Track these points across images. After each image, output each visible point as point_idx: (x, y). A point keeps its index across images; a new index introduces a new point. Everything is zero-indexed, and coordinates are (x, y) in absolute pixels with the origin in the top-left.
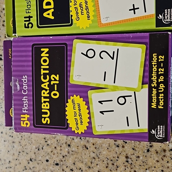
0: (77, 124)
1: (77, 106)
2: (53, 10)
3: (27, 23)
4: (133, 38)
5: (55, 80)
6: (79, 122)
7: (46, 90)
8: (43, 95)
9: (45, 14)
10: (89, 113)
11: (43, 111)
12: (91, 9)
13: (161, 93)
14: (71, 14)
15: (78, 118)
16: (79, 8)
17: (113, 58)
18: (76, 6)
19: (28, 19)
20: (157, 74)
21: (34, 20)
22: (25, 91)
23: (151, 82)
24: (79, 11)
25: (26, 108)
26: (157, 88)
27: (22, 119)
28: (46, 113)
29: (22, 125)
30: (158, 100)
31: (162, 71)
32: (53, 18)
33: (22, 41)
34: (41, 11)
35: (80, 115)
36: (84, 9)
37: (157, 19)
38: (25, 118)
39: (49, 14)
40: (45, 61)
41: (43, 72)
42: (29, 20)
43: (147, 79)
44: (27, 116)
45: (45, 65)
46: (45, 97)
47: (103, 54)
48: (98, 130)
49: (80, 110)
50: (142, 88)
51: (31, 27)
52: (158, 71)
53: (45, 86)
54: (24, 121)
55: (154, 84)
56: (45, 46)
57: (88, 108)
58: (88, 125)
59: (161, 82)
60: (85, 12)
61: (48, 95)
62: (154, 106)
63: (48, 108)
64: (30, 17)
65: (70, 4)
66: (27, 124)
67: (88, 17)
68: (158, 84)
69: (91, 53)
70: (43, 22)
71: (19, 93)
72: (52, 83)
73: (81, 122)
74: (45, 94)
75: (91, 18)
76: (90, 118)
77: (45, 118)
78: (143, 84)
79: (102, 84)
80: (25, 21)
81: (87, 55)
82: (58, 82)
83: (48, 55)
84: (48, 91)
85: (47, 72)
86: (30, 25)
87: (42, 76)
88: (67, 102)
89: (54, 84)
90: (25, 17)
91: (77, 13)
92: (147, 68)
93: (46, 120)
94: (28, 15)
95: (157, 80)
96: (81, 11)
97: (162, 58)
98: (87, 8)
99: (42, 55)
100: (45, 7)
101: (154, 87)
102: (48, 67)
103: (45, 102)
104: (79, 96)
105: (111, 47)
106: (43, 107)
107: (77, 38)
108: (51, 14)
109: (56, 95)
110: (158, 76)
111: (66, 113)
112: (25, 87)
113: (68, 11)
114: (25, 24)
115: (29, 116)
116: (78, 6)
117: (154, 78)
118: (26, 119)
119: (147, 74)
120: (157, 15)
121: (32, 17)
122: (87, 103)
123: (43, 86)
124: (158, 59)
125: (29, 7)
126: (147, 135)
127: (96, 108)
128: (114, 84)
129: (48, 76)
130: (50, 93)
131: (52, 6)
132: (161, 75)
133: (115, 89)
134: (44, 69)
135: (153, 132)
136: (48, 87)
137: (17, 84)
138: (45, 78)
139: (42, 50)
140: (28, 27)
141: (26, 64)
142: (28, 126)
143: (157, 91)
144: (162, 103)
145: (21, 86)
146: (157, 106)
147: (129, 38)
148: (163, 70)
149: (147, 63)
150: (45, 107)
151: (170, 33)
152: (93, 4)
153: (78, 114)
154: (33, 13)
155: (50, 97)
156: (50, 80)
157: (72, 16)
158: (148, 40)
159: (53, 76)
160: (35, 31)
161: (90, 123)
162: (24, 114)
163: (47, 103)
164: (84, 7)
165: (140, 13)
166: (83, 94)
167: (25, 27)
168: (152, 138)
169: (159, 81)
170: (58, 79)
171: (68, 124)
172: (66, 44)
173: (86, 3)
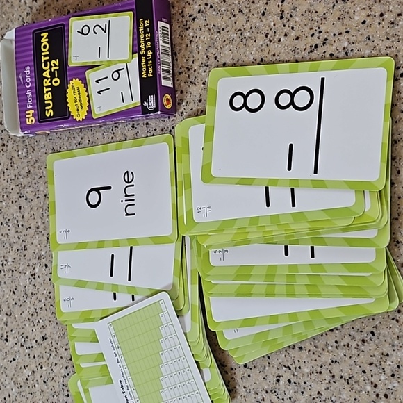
0: (78, 110)
1: (76, 89)
4: (122, 6)
5: (55, 66)
6: (79, 108)
7: (48, 78)
8: (45, 85)
10: (88, 96)
11: (46, 102)
13: (150, 60)
15: (78, 103)
17: (105, 31)
20: (145, 40)
22: (28, 84)
23: (140, 49)
25: (30, 103)
26: (145, 55)
27: (27, 116)
28: (49, 105)
29: (28, 123)
30: (147, 67)
35: (80, 100)
38: (29, 114)
40: (45, 47)
41: (44, 59)
43: (136, 49)
45: (45, 51)
46: (47, 87)
47: (97, 29)
48: (98, 113)
49: (79, 94)
50: (133, 58)
52: (145, 38)
53: (46, 74)
54: (29, 118)
55: (143, 52)
56: (44, 30)
57: (87, 91)
58: (87, 109)
59: (149, 49)
61: (50, 84)
62: (144, 75)
63: (51, 98)
66: (32, 121)
68: (146, 50)
69: (85, 30)
71: (24, 87)
72: (53, 69)
73: (82, 108)
74: (46, 83)
76: (89, 101)
77: (48, 110)
78: (133, 53)
79: (96, 60)
81: (82, 33)
82: (57, 68)
83: (47, 40)
84: (49, 80)
85: (48, 58)
87: (43, 64)
88: (68, 88)
89: (54, 70)
92: (136, 36)
93: (49, 113)
95: (145, 47)
97: (147, 22)
99: (42, 41)
101: (143, 55)
102: (48, 53)
103: (47, 92)
104: (77, 79)
105: (103, 20)
106: (46, 99)
107: (72, 17)
109: (57, 82)
110: (146, 42)
111: (67, 100)
112: (28, 79)
115: (33, 111)
117: (142, 46)
118: (31, 115)
119: (136, 42)
122: (86, 86)
123: (44, 74)
124: (144, 24)
126: (140, 108)
127: (94, 88)
128: (108, 59)
129: (48, 63)
130: (51, 82)
132: (148, 40)
133: (110, 63)
134: (45, 56)
135: (146, 103)
136: (50, 74)
137: (21, 77)
138: (46, 66)
139: (42, 35)
141: (27, 53)
142: (33, 123)
143: (146, 59)
144: (151, 70)
145: (24, 78)
146: (147, 75)
147: (118, 7)
148: (149, 35)
149: (135, 30)
150: (48, 97)
153: (78, 98)
155: (51, 86)
156: (51, 67)
158: (134, 7)
159: (53, 61)
161: (89, 106)
162: (29, 109)
163: (50, 93)
166: (81, 76)
168: (145, 110)
169: (147, 47)
170: (57, 65)
171: (70, 112)
172: (63, 25)
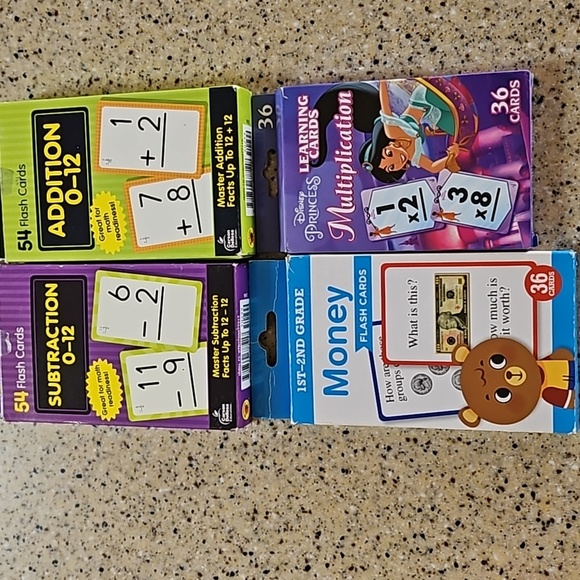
0: (104, 405)
1: (103, 375)
2: (63, 223)
3: (22, 242)
4: (184, 270)
5: (69, 335)
6: (107, 402)
7: (55, 351)
8: (49, 359)
9: (51, 229)
10: (122, 388)
11: (50, 385)
12: (122, 224)
13: (226, 354)
14: (91, 229)
15: (105, 395)
16: (104, 221)
17: (156, 301)
18: (98, 218)
19: (23, 235)
20: (220, 325)
21: (33, 238)
22: (20, 353)
23: (211, 337)
24: (104, 226)
25: (22, 381)
26: (219, 347)
27: (16, 399)
28: (55, 389)
29: (16, 409)
30: (221, 364)
31: (225, 320)
32: (63, 235)
33: (13, 272)
34: (45, 223)
35: (109, 391)
36: (111, 224)
37: (216, 243)
38: (20, 397)
39: (57, 229)
40: (52, 304)
41: (48, 321)
42: (26, 238)
43: (205, 335)
44: (24, 394)
45: (52, 311)
46: (53, 363)
47: (141, 295)
48: (136, 414)
49: (108, 382)
50: (199, 347)
51: (30, 249)
52: (220, 322)
53: (53, 344)
54: (19, 403)
55: (216, 342)
56: (52, 279)
57: (121, 380)
58: (121, 406)
59: (225, 338)
60: (112, 226)
61: (58, 360)
62: (216, 374)
63: (59, 380)
64: (27, 232)
65: (90, 215)
66: (24, 407)
67: (118, 236)
68: (221, 340)
69: (123, 293)
70: (48, 241)
71: (11, 356)
72: (64, 339)
73: (111, 402)
74: (52, 357)
75: (123, 237)
76: (123, 395)
77: (53, 397)
78: (200, 341)
79: (140, 340)
80: (19, 238)
81: (117, 296)
82: (73, 338)
83: (56, 294)
84: (58, 353)
85: (56, 321)
86: (27, 246)
87: (48, 329)
88: (88, 370)
89: (67, 342)
90: (19, 233)
91: (101, 230)
92: (205, 317)
93: (55, 400)
94: (23, 229)
95: (220, 335)
96: (107, 227)
97: (225, 301)
98: (116, 223)
99: (47, 294)
100: (51, 217)
101: (216, 346)
102: (56, 314)
103: (53, 371)
104: (106, 361)
105: (153, 284)
106: (49, 379)
107: (101, 269)
108: (60, 229)
109: (69, 359)
110: (221, 329)
111: (87, 388)
112: (21, 346)
113: (88, 226)
114: (19, 243)
115: (27, 394)
116: (102, 218)
117: (215, 333)
118: (23, 399)
119: (205, 326)
120: (217, 238)
121: (30, 232)
122: (119, 372)
123: (49, 344)
124: (220, 303)
125: (25, 215)
126: (208, 419)
127: (132, 378)
128: (159, 342)
129: (57, 329)
130: (60, 356)
131: (62, 216)
132: (225, 327)
133: (160, 348)
134: (51, 317)
135: (216, 414)
136: (58, 345)
137: (8, 341)
138: (52, 332)
139: (47, 285)
140: (24, 249)
141: (21, 308)
142: (26, 410)
143: (220, 351)
144: (227, 369)
145: (14, 344)
146: (220, 375)
147: (179, 270)
148: (227, 320)
149: (205, 309)
150: (54, 378)
151: (235, 265)
152: (124, 216)
153: (105, 388)
154: (32, 225)
155: (60, 363)
156: (60, 336)
157: (93, 233)
158: (205, 276)
159: (65, 328)
160: (36, 255)
161: (124, 403)
162: (20, 390)
163: (57, 373)
164: (111, 220)
165: (193, 233)
166: (111, 358)
167: (20, 248)
168: (214, 424)
169: (223, 336)
170: (73, 334)
171: (90, 406)
172: (84, 277)
173: (114, 213)
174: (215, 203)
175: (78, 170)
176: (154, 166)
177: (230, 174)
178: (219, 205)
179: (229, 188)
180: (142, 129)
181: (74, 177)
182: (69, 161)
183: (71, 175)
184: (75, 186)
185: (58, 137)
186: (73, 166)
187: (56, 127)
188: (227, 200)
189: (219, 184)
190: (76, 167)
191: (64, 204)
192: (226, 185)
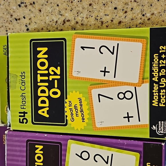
2: (48, 109)
3: (21, 118)
4: (127, 145)
9: (40, 112)
12: (86, 112)
14: (66, 114)
16: (74, 110)
18: (71, 107)
19: (23, 115)
21: (29, 116)
24: (74, 112)
32: (48, 116)
34: (36, 108)
36: (79, 111)
37: (151, 129)
39: (43, 112)
40: (39, 158)
42: (24, 116)
45: (39, 162)
47: (97, 158)
51: (26, 123)
56: (40, 143)
60: (80, 114)
64: (25, 113)
65: (65, 105)
67: (83, 119)
69: (85, 156)
70: (38, 119)
75: (86, 120)
80: (20, 116)
81: (81, 157)
83: (42, 152)
86: (25, 121)
90: (20, 113)
91: (72, 114)
94: (23, 111)
96: (76, 113)
98: (82, 111)
99: (36, 152)
100: (40, 105)
102: (42, 164)
105: (106, 152)
107: (71, 139)
108: (46, 112)
113: (63, 111)
114: (20, 119)
116: (73, 107)
120: (151, 126)
121: (27, 113)
125: (24, 103)
131: (47, 105)
139: (36, 146)
140: (23, 122)
141: (20, 159)
147: (123, 144)
151: (163, 144)
152: (88, 107)
154: (28, 109)
157: (67, 116)
158: (141, 149)
160: (29, 127)
164: (79, 109)
165: (134, 121)
167: (20, 122)
172: (60, 143)
173: (81, 105)
174: (151, 103)
175: (59, 77)
176: (109, 77)
177: (163, 85)
178: (153, 105)
179: (161, 94)
180: (102, 53)
181: (56, 81)
182: (53, 71)
183: (54, 80)
184: (56, 86)
185: (46, 56)
186: (55, 74)
187: (45, 49)
188: (159, 101)
189: (154, 91)
190: (58, 75)
191: (49, 97)
192: (159, 92)
